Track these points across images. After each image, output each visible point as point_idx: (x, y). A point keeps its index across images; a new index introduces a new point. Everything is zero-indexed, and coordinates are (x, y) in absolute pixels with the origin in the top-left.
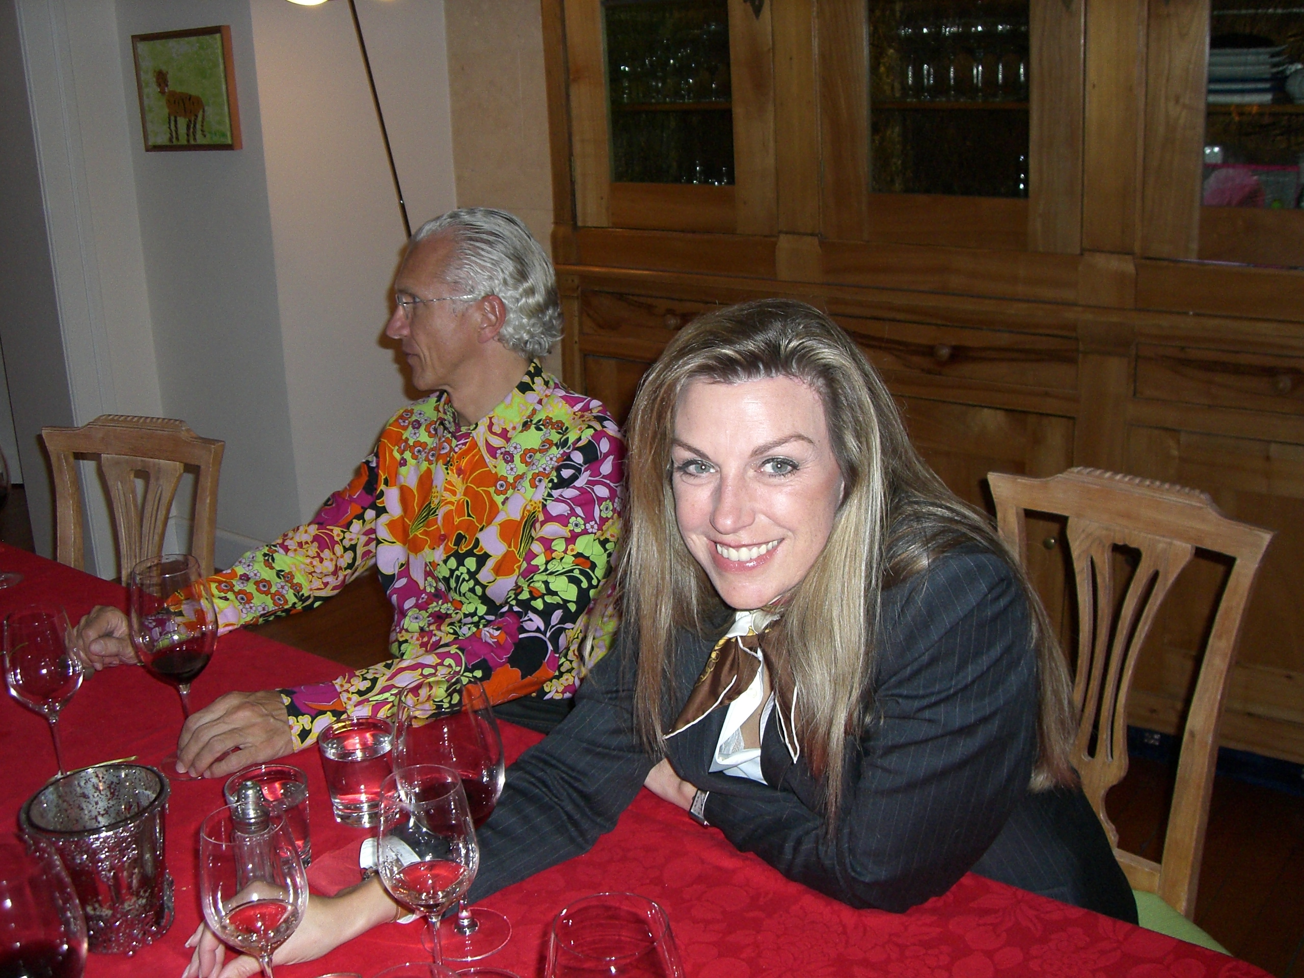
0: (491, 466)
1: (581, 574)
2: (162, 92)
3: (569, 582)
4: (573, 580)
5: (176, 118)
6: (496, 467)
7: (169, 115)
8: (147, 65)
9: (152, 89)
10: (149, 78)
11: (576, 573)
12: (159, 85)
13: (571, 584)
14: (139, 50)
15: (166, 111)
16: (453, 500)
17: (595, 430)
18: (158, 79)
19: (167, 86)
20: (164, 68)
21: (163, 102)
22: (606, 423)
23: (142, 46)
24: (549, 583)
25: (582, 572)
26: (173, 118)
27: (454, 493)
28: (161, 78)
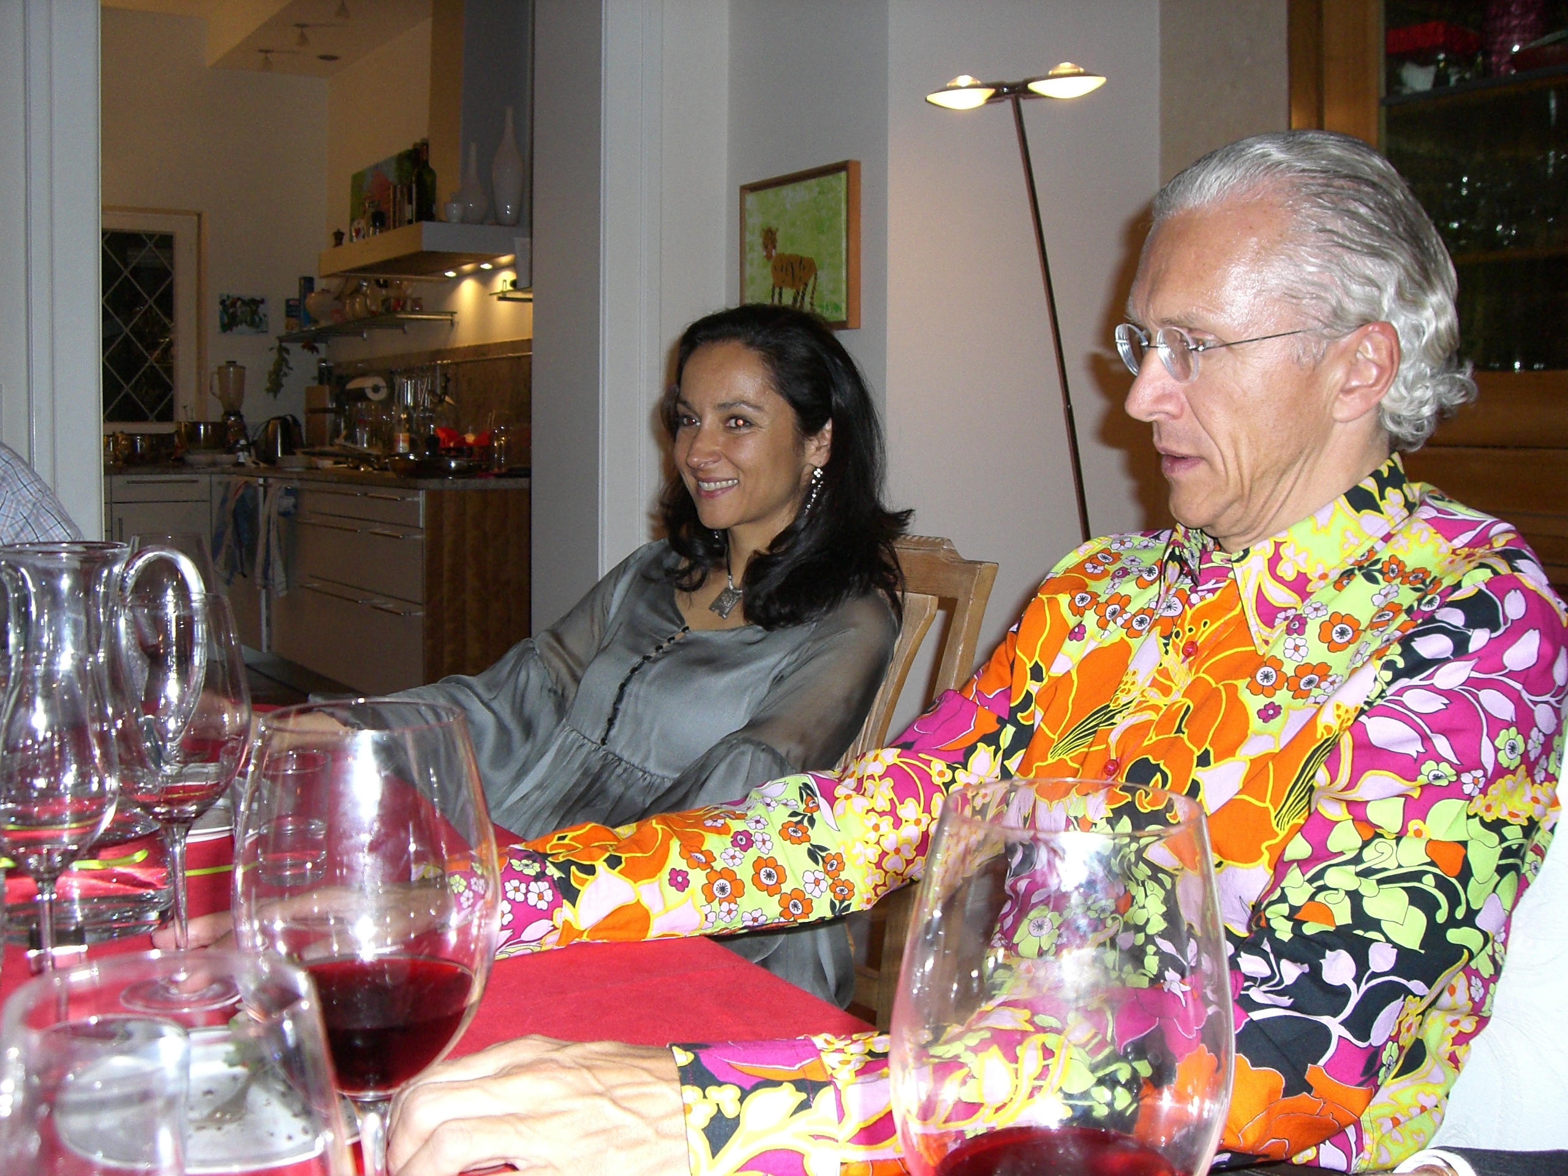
0: (1258, 641)
1: (1437, 886)
2: (769, 257)
3: (1412, 902)
4: (1420, 900)
5: (781, 288)
6: (1267, 642)
7: (774, 288)
8: (756, 222)
9: (757, 253)
10: (755, 239)
11: (1428, 883)
12: (766, 247)
13: (1412, 908)
14: (748, 205)
15: (771, 281)
16: (1161, 704)
17: (1494, 571)
18: (765, 239)
19: (775, 247)
20: (774, 224)
21: (768, 271)
22: (1521, 563)
23: (751, 198)
24: (1362, 896)
25: (1441, 883)
26: (777, 290)
27: (1166, 691)
28: (769, 238)
